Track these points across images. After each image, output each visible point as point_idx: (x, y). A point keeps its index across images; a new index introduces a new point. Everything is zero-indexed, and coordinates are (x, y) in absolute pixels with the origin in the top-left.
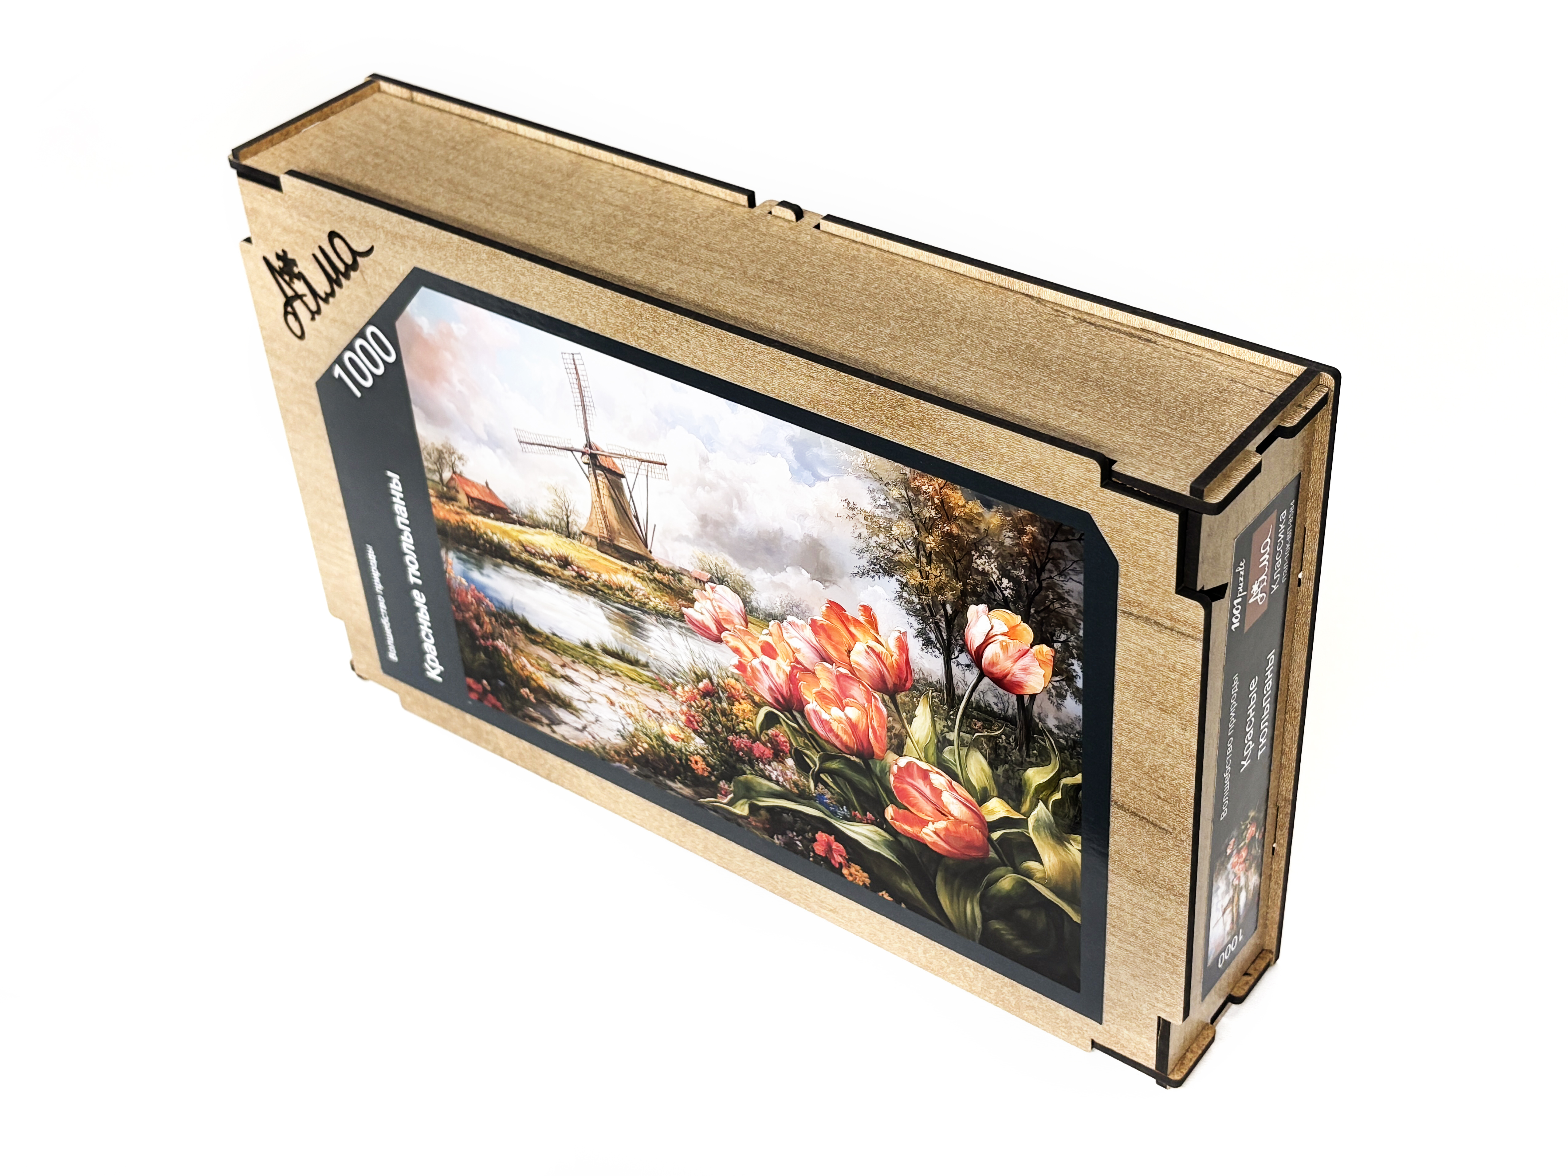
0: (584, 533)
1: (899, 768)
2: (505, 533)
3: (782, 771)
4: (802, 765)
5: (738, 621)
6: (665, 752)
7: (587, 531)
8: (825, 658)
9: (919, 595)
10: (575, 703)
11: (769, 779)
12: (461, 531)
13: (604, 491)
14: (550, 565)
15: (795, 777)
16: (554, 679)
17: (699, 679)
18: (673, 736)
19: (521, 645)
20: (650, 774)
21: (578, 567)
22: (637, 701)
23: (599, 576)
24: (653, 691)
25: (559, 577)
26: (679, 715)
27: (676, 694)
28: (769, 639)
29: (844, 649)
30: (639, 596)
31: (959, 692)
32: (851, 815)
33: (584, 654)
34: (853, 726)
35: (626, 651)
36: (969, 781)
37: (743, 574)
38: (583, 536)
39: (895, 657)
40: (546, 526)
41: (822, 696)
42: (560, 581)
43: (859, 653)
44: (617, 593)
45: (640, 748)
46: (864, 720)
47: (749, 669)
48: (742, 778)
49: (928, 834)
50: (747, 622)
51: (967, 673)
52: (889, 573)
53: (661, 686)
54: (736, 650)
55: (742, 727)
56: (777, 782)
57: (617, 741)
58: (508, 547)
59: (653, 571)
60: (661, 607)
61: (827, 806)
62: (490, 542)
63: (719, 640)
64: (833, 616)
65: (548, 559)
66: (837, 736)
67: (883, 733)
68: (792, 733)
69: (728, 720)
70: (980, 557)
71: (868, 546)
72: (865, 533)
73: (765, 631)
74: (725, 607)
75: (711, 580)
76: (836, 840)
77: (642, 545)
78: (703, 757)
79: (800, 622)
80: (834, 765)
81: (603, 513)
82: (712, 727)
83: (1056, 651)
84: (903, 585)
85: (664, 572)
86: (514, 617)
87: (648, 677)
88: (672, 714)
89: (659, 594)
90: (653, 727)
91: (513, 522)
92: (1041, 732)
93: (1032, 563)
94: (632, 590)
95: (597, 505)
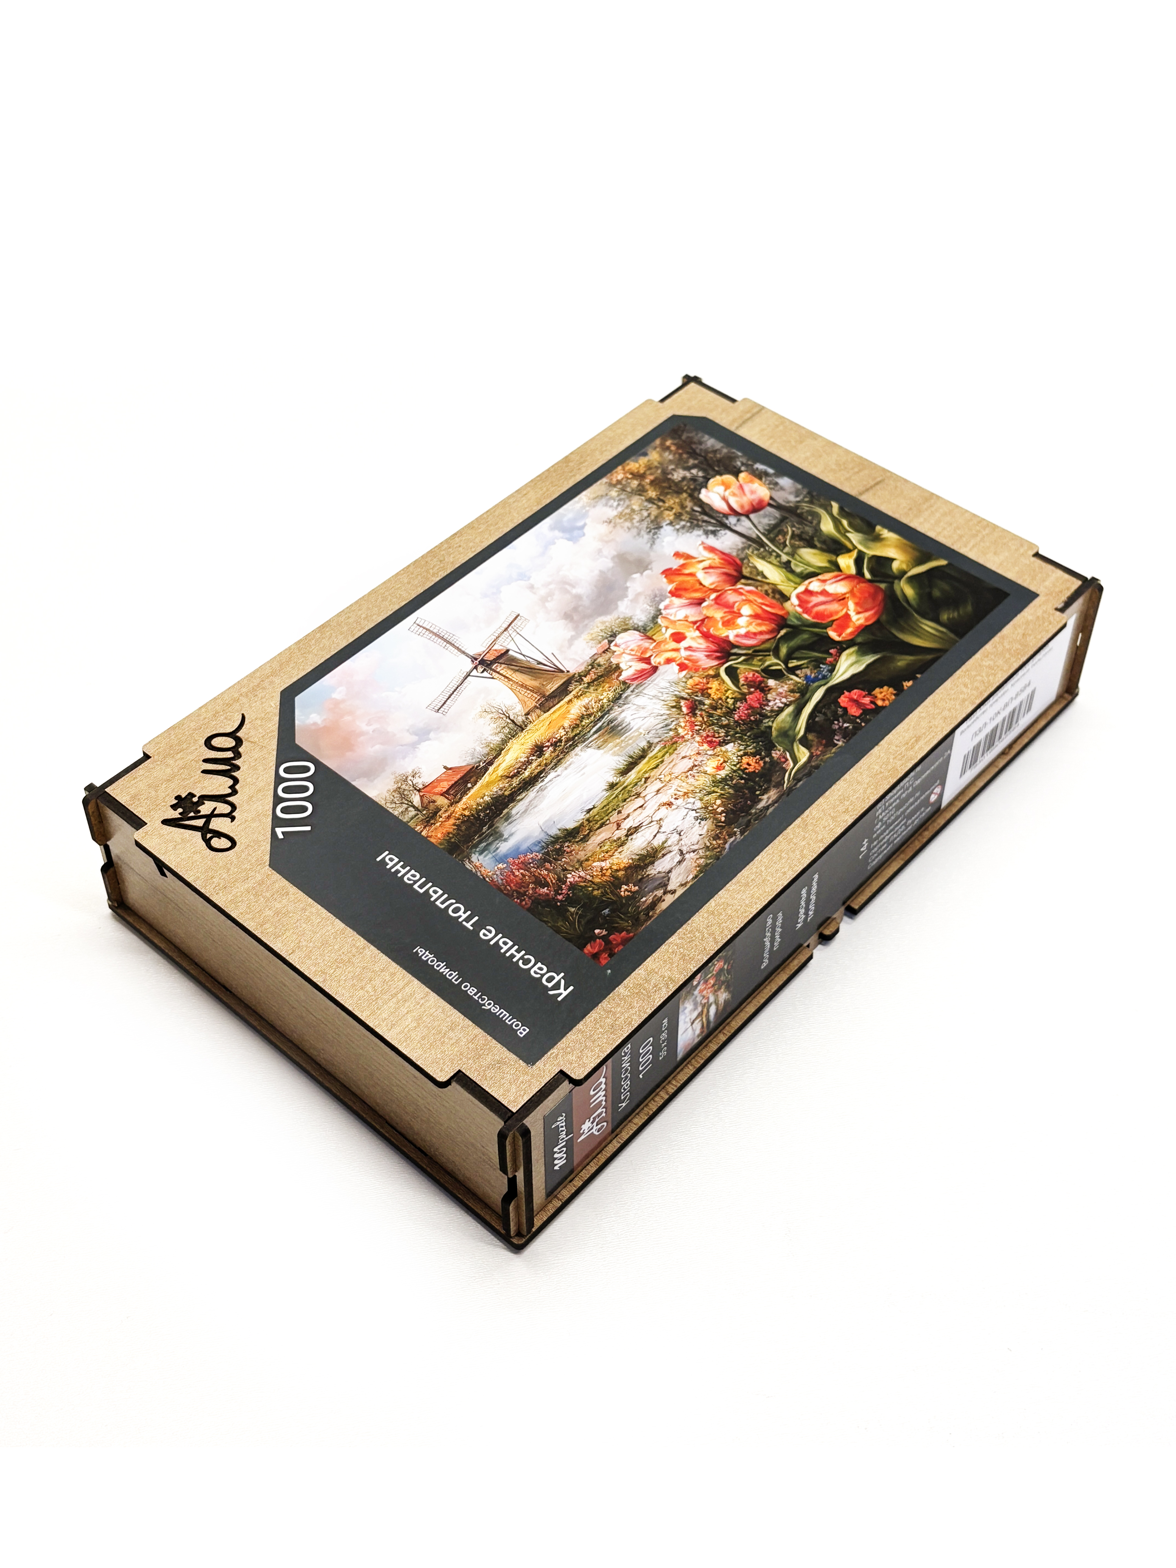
0: (527, 714)
1: (799, 606)
2: (488, 785)
3: (777, 695)
4: (777, 675)
5: (647, 644)
6: (731, 787)
7: (527, 710)
8: (699, 602)
9: (681, 520)
10: (657, 843)
11: (781, 710)
12: (463, 828)
13: (509, 673)
14: (534, 765)
15: (786, 688)
16: (625, 847)
17: (679, 708)
18: (719, 768)
19: (582, 855)
20: (746, 820)
21: (549, 741)
22: (677, 777)
23: (564, 728)
24: (674, 756)
25: (546, 765)
26: (701, 748)
27: (683, 737)
28: (671, 631)
29: (698, 586)
30: (596, 707)
31: (754, 536)
32: (829, 665)
33: (617, 796)
34: (756, 616)
35: (632, 754)
36: (820, 568)
37: (616, 616)
38: (529, 717)
39: (716, 557)
40: (505, 742)
41: (728, 624)
42: (550, 767)
43: (705, 578)
44: (583, 723)
45: (720, 810)
46: (755, 606)
47: (686, 662)
48: (774, 733)
49: (858, 619)
50: (650, 638)
51: (743, 523)
52: (659, 527)
53: (673, 744)
54: (669, 661)
55: (730, 701)
56: (787, 705)
57: (706, 827)
58: (500, 793)
59: (582, 680)
60: (611, 695)
61: (816, 679)
62: (488, 806)
63: (655, 669)
64: (672, 577)
65: (529, 762)
66: (761, 633)
67: (769, 600)
68: (748, 665)
69: (721, 709)
70: (673, 475)
71: (637, 528)
72: (628, 524)
73: (664, 630)
74: (633, 646)
75: (610, 642)
76: (849, 691)
77: (560, 674)
78: (746, 754)
79: (667, 602)
80: (784, 650)
81: (522, 686)
82: (722, 727)
83: (746, 471)
84: (671, 524)
85: (587, 673)
86: (556, 839)
87: (660, 751)
88: (699, 754)
89: (601, 689)
90: (703, 781)
91: (486, 769)
92: (797, 507)
93: (688, 453)
94: (587, 709)
95: (514, 687)
